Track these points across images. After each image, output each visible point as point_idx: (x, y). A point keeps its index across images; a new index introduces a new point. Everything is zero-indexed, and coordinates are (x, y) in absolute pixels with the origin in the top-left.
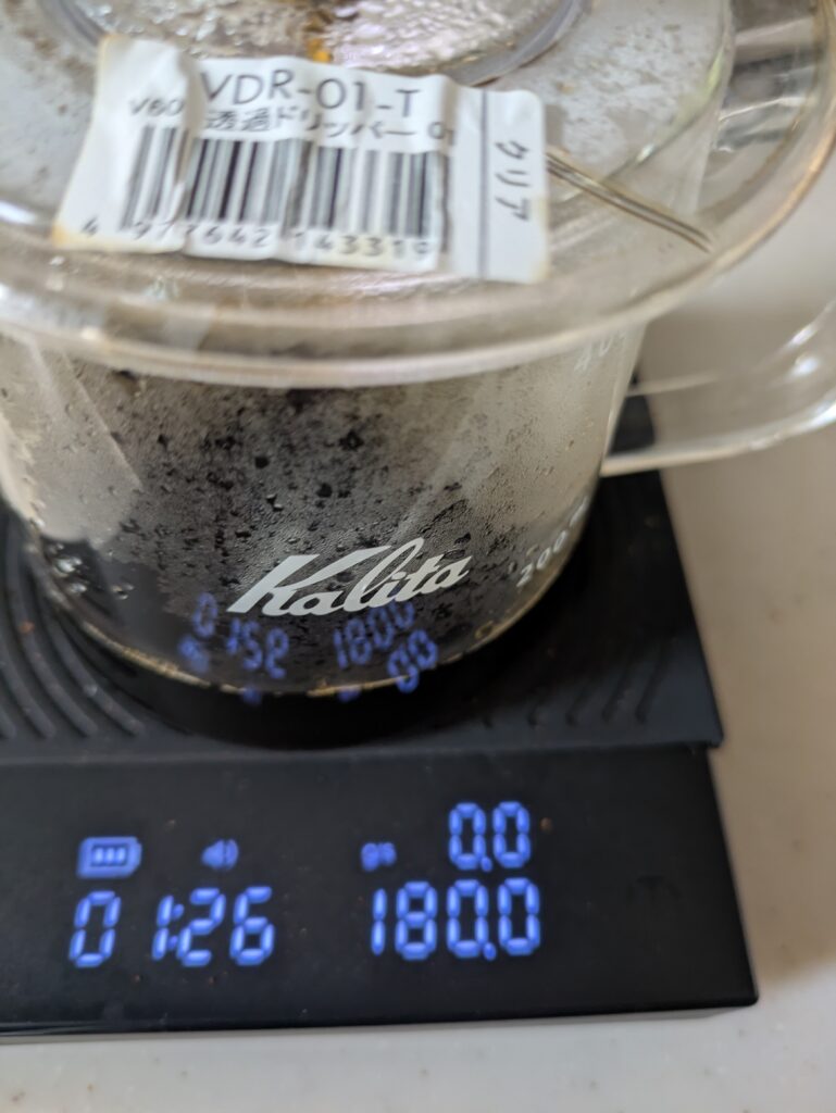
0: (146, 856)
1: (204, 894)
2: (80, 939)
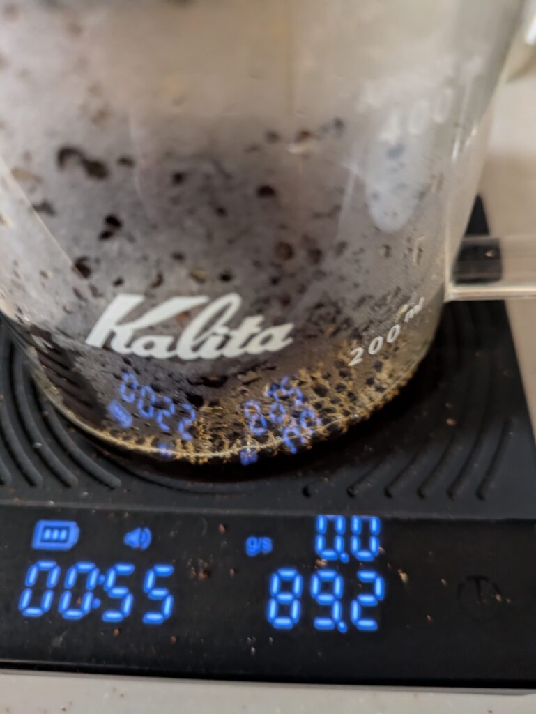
1: (123, 568)
2: (27, 596)
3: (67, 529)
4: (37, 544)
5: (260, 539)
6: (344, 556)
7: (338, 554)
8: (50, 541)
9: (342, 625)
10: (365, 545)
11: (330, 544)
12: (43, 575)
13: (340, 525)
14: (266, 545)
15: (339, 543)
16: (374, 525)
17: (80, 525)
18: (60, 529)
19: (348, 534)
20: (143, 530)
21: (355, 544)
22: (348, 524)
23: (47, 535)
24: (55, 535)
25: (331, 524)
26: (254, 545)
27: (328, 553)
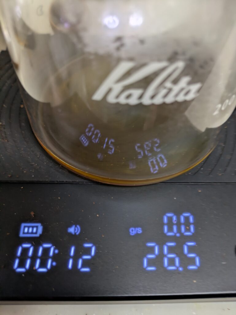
0: (45, 230)
2: (17, 262)
3: (37, 227)
4: (21, 235)
5: (136, 229)
6: (178, 235)
7: (175, 234)
8: (28, 233)
9: (181, 269)
10: (188, 229)
11: (170, 229)
12: (26, 251)
13: (174, 220)
14: (139, 230)
15: (175, 229)
16: (191, 219)
17: (43, 224)
18: (33, 227)
19: (179, 224)
20: (76, 226)
21: (183, 229)
22: (178, 219)
23: (26, 230)
24: (30, 230)
25: (170, 219)
26: (133, 231)
27: (170, 234)
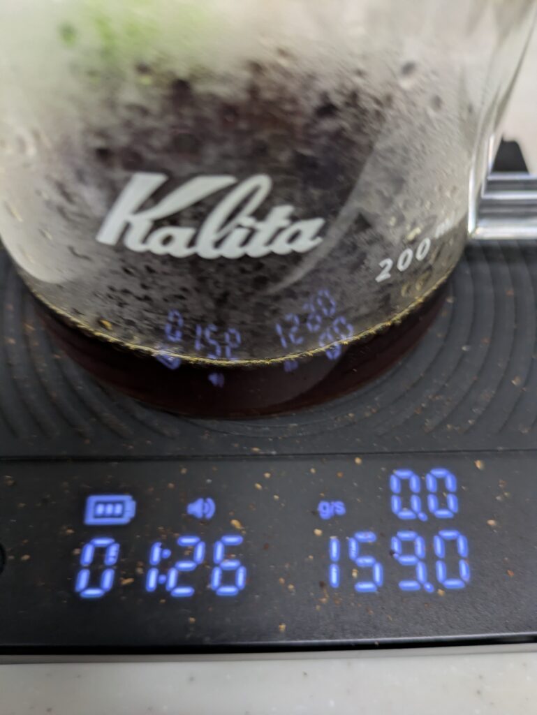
0: (140, 508)
1: (187, 541)
2: (84, 577)
3: (123, 503)
4: (90, 520)
5: (332, 503)
6: (422, 516)
7: (416, 514)
8: (104, 516)
9: (428, 586)
10: (443, 504)
11: (406, 504)
12: (100, 553)
13: (414, 484)
14: (340, 508)
15: (415, 503)
16: (450, 483)
17: (135, 497)
18: (114, 503)
19: (424, 494)
20: (205, 501)
21: (432, 503)
22: (423, 484)
23: (100, 510)
24: (109, 509)
25: (405, 483)
26: (327, 510)
27: (406, 514)
